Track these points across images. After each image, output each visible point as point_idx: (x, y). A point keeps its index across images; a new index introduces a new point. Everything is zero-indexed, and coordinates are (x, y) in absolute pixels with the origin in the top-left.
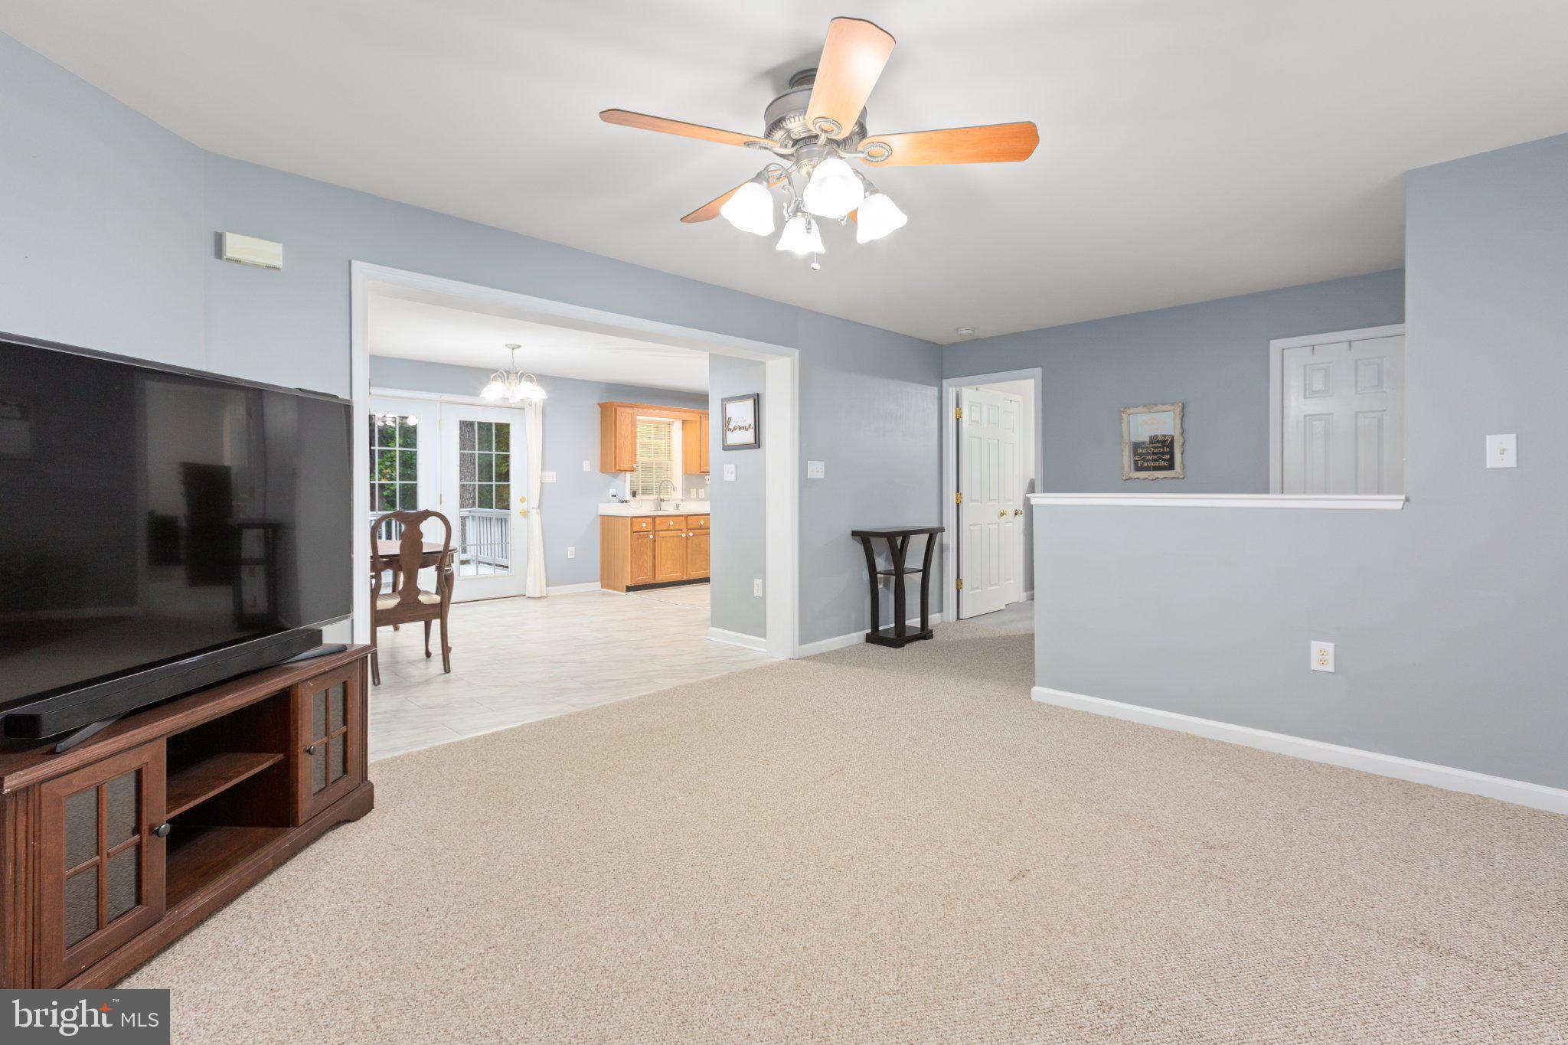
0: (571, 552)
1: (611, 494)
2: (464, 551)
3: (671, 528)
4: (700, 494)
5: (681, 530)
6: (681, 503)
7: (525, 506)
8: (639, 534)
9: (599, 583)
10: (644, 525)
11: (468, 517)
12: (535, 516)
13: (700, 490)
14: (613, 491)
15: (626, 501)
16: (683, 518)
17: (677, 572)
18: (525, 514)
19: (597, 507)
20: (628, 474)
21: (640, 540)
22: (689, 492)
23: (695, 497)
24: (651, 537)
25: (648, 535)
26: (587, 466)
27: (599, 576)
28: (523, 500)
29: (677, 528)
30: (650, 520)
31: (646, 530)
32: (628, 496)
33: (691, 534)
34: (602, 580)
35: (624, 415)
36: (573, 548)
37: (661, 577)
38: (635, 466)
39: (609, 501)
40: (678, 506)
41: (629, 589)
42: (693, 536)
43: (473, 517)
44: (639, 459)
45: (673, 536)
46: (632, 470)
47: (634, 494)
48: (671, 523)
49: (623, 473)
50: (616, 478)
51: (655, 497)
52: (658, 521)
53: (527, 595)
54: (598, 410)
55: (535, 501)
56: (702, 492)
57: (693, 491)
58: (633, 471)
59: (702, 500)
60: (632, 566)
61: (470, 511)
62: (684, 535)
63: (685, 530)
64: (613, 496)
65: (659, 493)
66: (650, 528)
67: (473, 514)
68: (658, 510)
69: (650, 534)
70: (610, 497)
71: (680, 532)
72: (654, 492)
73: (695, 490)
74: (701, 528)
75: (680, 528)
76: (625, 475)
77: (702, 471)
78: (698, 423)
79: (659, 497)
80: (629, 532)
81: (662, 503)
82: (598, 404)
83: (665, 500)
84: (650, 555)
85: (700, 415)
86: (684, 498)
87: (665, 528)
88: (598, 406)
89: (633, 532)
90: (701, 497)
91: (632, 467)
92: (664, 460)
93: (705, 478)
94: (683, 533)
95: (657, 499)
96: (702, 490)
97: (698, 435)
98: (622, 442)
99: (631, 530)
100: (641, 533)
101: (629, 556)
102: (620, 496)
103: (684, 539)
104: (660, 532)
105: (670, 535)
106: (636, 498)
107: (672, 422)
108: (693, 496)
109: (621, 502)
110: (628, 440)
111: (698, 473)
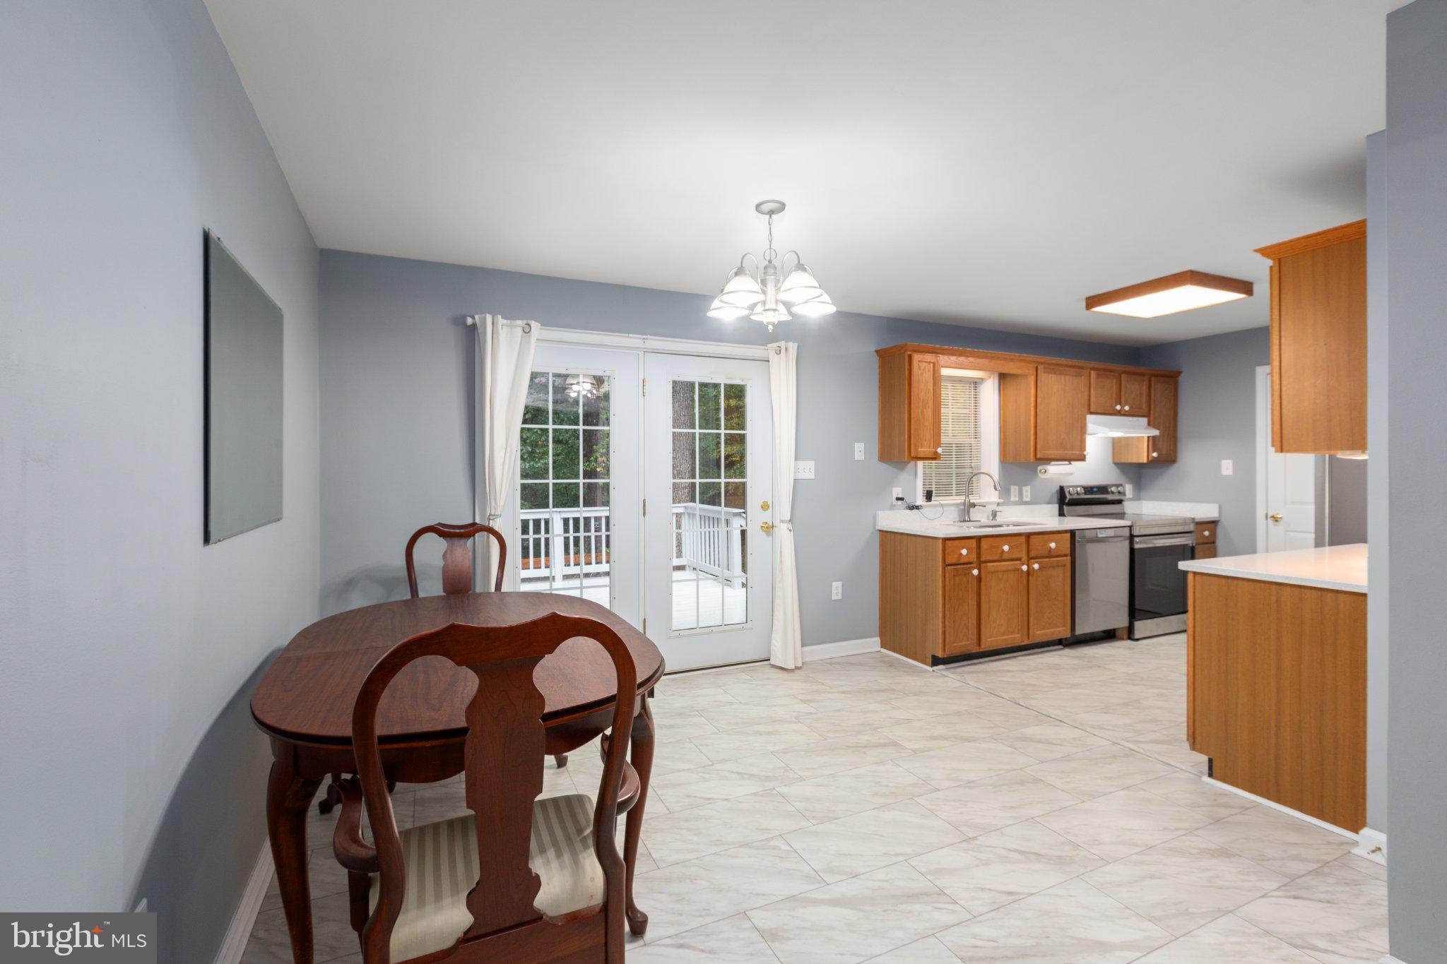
0: (837, 590)
1: (895, 496)
2: (679, 555)
3: (1006, 557)
4: (1024, 494)
5: (1020, 559)
6: (998, 509)
7: (767, 517)
8: (954, 568)
9: (878, 639)
10: (964, 552)
11: (684, 513)
12: (785, 535)
13: (1024, 488)
14: (897, 492)
15: (917, 508)
16: (1023, 539)
17: (1013, 633)
18: (769, 529)
19: (875, 518)
20: (923, 465)
21: (957, 579)
22: (1008, 492)
23: (1017, 499)
24: (975, 572)
25: (970, 569)
26: (859, 451)
27: (877, 630)
28: (765, 507)
29: (1014, 556)
30: (973, 543)
31: (966, 561)
32: (920, 500)
33: (1036, 566)
34: (882, 635)
35: (922, 364)
36: (839, 584)
37: (988, 643)
38: (940, 450)
39: (892, 507)
40: (994, 514)
41: (936, 661)
42: (1040, 568)
43: (689, 514)
44: (944, 438)
45: (1008, 571)
46: (935, 457)
47: (929, 496)
48: (1006, 548)
49: (915, 463)
50: (901, 470)
51: (959, 499)
52: (984, 543)
53: (772, 662)
54: (877, 360)
55: (783, 510)
56: (1027, 491)
57: (1014, 489)
58: (934, 459)
59: (1026, 503)
60: (944, 623)
61: (686, 507)
62: (1025, 568)
63: (1025, 558)
64: (898, 499)
65: (965, 491)
66: (973, 557)
67: (689, 511)
68: (964, 521)
69: (974, 568)
70: (895, 502)
71: (1019, 562)
72: (954, 491)
73: (1017, 487)
74: (1050, 554)
75: (1018, 556)
76: (916, 466)
77: (1038, 456)
78: (1032, 379)
79: (965, 500)
80: (940, 564)
81: (972, 509)
82: (876, 351)
83: (974, 505)
84: (973, 603)
85: (1035, 366)
86: (1002, 501)
87: (996, 557)
88: (876, 354)
89: (945, 565)
90: (1025, 499)
91: (936, 453)
92: (968, 441)
93: (1039, 468)
94: (1023, 564)
95: (964, 504)
96: (1028, 488)
97: (1033, 399)
98: (920, 411)
99: (942, 562)
100: (959, 567)
101: (941, 606)
102: (909, 500)
103: (1025, 576)
104: (989, 564)
105: (1004, 568)
106: (932, 503)
107: (982, 379)
108: (1014, 498)
109: (915, 511)
110: (928, 407)
111: (1032, 460)
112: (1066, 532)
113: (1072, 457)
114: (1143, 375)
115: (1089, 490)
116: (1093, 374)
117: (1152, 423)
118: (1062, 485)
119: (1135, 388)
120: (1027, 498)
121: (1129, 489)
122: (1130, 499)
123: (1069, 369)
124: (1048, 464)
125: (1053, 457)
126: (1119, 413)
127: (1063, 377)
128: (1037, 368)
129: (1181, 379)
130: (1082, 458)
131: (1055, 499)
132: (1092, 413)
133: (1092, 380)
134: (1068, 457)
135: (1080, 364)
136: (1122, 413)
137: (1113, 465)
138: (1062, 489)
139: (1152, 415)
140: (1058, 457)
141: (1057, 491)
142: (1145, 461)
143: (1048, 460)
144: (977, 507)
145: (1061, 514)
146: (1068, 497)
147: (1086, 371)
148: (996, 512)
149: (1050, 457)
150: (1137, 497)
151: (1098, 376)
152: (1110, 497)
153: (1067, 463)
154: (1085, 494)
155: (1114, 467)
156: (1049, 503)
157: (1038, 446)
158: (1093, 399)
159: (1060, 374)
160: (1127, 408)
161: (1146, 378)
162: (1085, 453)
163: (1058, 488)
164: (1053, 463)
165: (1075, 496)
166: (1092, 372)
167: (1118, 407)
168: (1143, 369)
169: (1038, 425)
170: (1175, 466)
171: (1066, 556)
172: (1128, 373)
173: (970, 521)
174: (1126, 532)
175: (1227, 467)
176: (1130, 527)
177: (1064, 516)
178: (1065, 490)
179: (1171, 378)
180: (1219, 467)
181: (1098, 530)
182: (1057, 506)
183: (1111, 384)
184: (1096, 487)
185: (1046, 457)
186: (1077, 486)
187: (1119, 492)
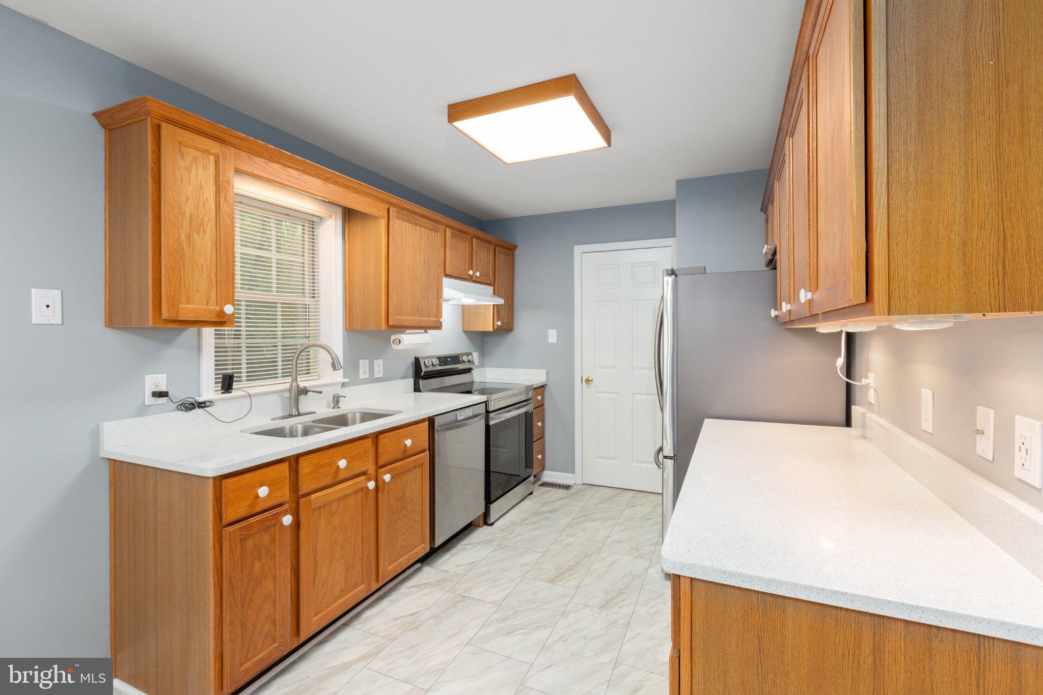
1: (149, 389)
3: (342, 476)
4: (376, 368)
5: (364, 473)
6: (341, 392)
8: (240, 525)
10: (264, 491)
13: (376, 362)
14: (156, 381)
15: (202, 405)
16: (369, 443)
17: (354, 587)
19: (96, 436)
20: (208, 333)
21: (248, 543)
22: (357, 368)
23: (367, 376)
24: (287, 520)
25: (277, 518)
29: (355, 472)
30: (284, 469)
31: (266, 506)
32: (209, 390)
33: (387, 478)
37: (314, 624)
38: (229, 309)
39: (143, 411)
40: (336, 400)
42: (392, 479)
44: (241, 294)
45: (345, 496)
46: (220, 321)
47: (227, 383)
48: (343, 462)
49: (192, 330)
50: (168, 342)
51: (284, 384)
52: (305, 467)
54: (98, 134)
56: (379, 364)
57: (364, 364)
58: (222, 324)
59: (379, 380)
60: (219, 637)
62: (371, 485)
63: (371, 469)
64: (156, 395)
65: (292, 372)
66: (285, 494)
68: (291, 416)
69: (285, 513)
70: (149, 400)
71: (363, 478)
72: (280, 371)
73: (367, 361)
74: (406, 454)
75: (363, 469)
76: (199, 335)
77: (390, 324)
78: (383, 223)
79: (291, 386)
80: (211, 526)
81: (302, 397)
82: (97, 115)
83: (305, 391)
84: (286, 573)
85: (388, 206)
86: (347, 380)
87: (327, 481)
88: (95, 121)
89: (220, 524)
90: (377, 375)
91: (222, 313)
92: (299, 300)
93: (393, 338)
94: (369, 480)
95: (290, 390)
96: (381, 361)
97: (384, 249)
98: (183, 236)
99: (215, 522)
100: (253, 520)
101: (212, 605)
102: (179, 393)
103: (372, 495)
104: (313, 496)
105: (341, 494)
106: (234, 393)
107: (321, 218)
108: (363, 374)
109: (198, 411)
110: (205, 232)
111: (383, 328)
112: (423, 421)
113: (428, 324)
114: (489, 242)
115: (443, 360)
116: (448, 231)
117: (496, 293)
118: (417, 356)
119: (483, 255)
120: (379, 373)
121: (475, 356)
122: (478, 367)
123: (425, 220)
124: (403, 333)
125: (408, 324)
126: (471, 279)
127: (418, 228)
128: (388, 210)
129: (517, 252)
130: (438, 326)
131: (411, 372)
132: (447, 276)
133: (447, 238)
134: (424, 324)
135: (436, 218)
136: (474, 279)
137: (463, 333)
138: (417, 360)
139: (496, 284)
140: (413, 324)
141: (412, 362)
142: (491, 330)
143: (402, 328)
144: (309, 393)
145: (417, 389)
146: (424, 369)
147: (442, 227)
148: (339, 397)
149: (404, 324)
150: (482, 365)
151: (453, 235)
152: (461, 366)
153: (423, 331)
154: (440, 365)
155: (464, 336)
156: (404, 377)
157: (390, 309)
158: (448, 260)
159: (416, 224)
160: (478, 274)
161: (493, 246)
162: (442, 320)
163: (413, 360)
164: (408, 331)
165: (431, 369)
166: (447, 229)
167: (471, 272)
168: (489, 237)
169: (390, 283)
170: (512, 333)
171: (424, 451)
172: (479, 238)
173: (299, 415)
174: (481, 409)
175: (552, 336)
176: (486, 403)
177: (420, 391)
178: (421, 361)
179: (510, 249)
180: (546, 336)
181: (457, 412)
182: (412, 380)
183: (464, 246)
184: (449, 357)
185: (400, 323)
186: (432, 357)
187: (469, 361)
